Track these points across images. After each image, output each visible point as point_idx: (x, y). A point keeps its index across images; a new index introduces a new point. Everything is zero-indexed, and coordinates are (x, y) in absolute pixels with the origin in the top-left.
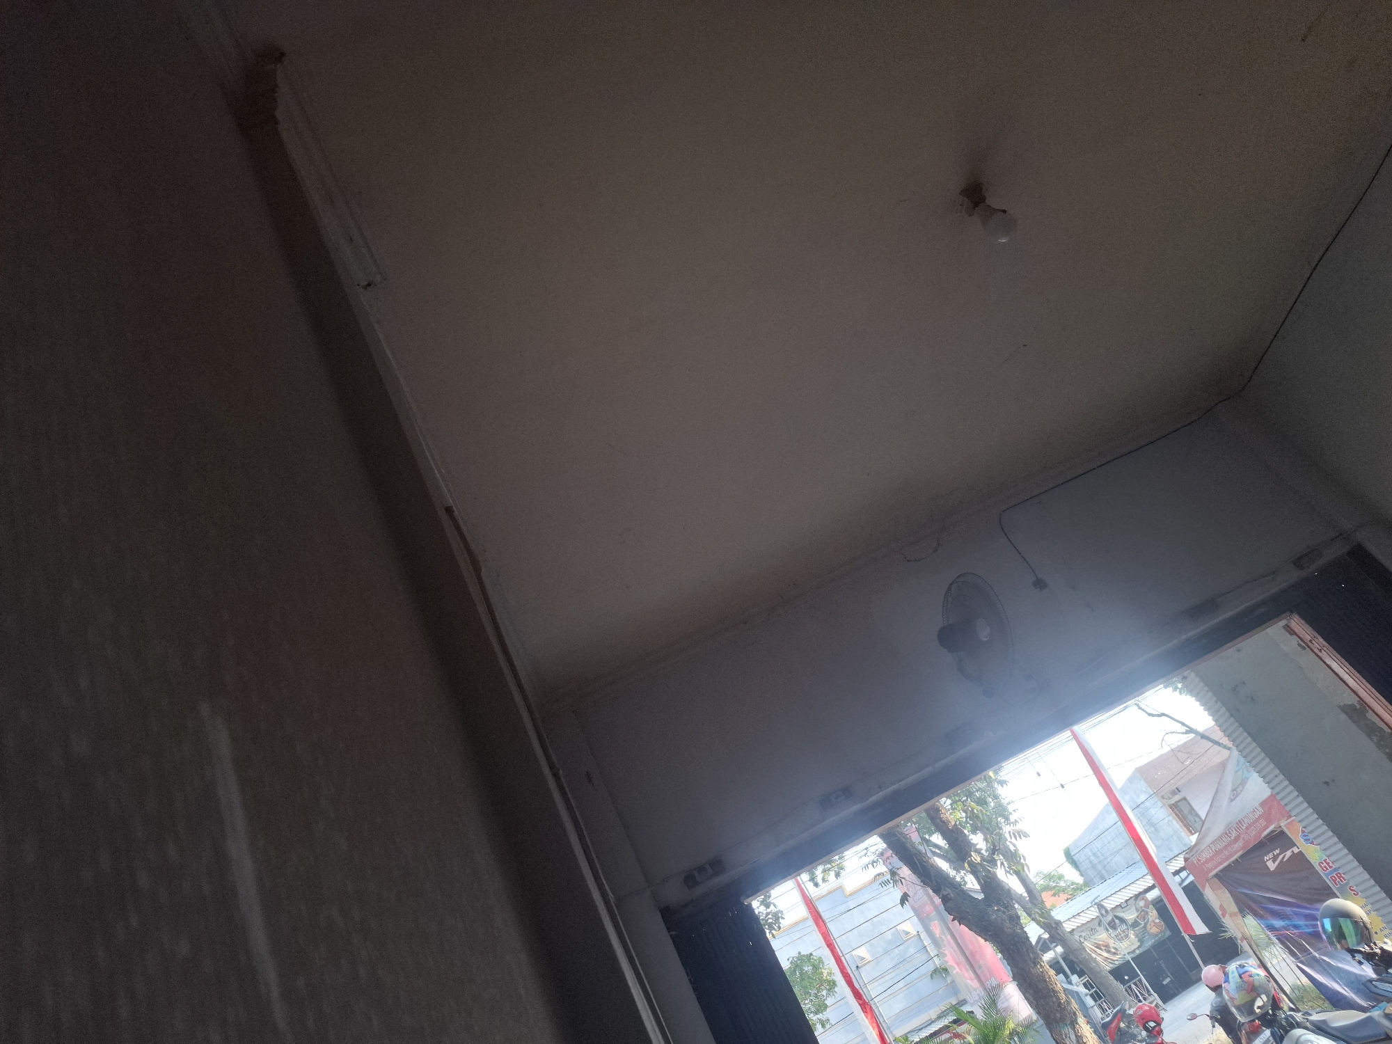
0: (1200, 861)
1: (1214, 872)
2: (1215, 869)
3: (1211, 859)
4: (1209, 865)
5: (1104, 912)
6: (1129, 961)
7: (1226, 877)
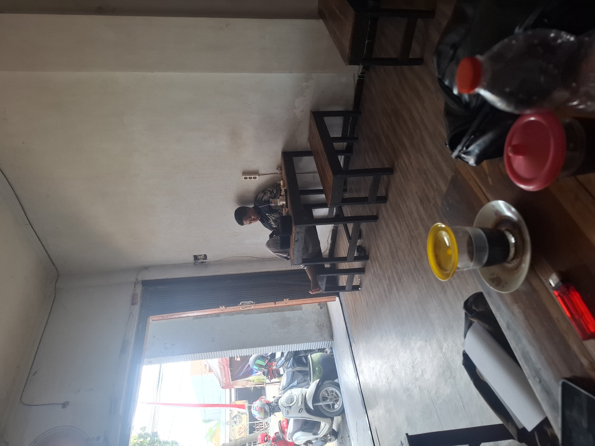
0: (225, 383)
1: (231, 381)
2: (230, 380)
3: (226, 379)
4: (228, 381)
5: (229, 423)
6: (249, 424)
7: (235, 378)
